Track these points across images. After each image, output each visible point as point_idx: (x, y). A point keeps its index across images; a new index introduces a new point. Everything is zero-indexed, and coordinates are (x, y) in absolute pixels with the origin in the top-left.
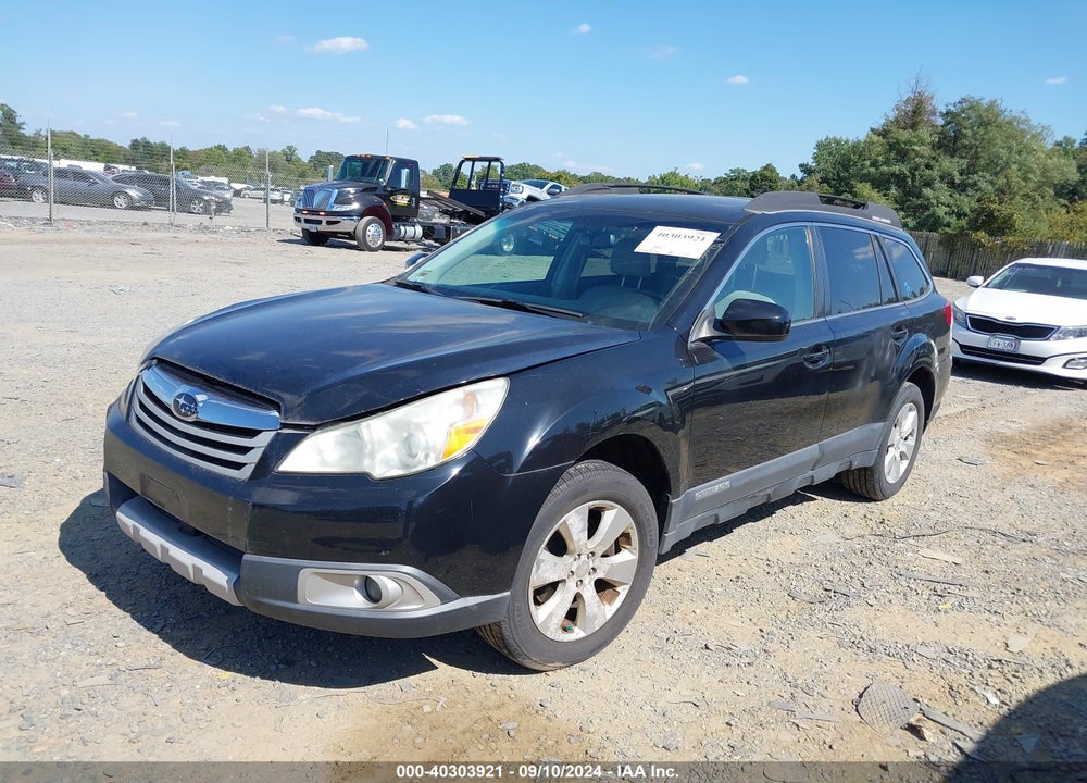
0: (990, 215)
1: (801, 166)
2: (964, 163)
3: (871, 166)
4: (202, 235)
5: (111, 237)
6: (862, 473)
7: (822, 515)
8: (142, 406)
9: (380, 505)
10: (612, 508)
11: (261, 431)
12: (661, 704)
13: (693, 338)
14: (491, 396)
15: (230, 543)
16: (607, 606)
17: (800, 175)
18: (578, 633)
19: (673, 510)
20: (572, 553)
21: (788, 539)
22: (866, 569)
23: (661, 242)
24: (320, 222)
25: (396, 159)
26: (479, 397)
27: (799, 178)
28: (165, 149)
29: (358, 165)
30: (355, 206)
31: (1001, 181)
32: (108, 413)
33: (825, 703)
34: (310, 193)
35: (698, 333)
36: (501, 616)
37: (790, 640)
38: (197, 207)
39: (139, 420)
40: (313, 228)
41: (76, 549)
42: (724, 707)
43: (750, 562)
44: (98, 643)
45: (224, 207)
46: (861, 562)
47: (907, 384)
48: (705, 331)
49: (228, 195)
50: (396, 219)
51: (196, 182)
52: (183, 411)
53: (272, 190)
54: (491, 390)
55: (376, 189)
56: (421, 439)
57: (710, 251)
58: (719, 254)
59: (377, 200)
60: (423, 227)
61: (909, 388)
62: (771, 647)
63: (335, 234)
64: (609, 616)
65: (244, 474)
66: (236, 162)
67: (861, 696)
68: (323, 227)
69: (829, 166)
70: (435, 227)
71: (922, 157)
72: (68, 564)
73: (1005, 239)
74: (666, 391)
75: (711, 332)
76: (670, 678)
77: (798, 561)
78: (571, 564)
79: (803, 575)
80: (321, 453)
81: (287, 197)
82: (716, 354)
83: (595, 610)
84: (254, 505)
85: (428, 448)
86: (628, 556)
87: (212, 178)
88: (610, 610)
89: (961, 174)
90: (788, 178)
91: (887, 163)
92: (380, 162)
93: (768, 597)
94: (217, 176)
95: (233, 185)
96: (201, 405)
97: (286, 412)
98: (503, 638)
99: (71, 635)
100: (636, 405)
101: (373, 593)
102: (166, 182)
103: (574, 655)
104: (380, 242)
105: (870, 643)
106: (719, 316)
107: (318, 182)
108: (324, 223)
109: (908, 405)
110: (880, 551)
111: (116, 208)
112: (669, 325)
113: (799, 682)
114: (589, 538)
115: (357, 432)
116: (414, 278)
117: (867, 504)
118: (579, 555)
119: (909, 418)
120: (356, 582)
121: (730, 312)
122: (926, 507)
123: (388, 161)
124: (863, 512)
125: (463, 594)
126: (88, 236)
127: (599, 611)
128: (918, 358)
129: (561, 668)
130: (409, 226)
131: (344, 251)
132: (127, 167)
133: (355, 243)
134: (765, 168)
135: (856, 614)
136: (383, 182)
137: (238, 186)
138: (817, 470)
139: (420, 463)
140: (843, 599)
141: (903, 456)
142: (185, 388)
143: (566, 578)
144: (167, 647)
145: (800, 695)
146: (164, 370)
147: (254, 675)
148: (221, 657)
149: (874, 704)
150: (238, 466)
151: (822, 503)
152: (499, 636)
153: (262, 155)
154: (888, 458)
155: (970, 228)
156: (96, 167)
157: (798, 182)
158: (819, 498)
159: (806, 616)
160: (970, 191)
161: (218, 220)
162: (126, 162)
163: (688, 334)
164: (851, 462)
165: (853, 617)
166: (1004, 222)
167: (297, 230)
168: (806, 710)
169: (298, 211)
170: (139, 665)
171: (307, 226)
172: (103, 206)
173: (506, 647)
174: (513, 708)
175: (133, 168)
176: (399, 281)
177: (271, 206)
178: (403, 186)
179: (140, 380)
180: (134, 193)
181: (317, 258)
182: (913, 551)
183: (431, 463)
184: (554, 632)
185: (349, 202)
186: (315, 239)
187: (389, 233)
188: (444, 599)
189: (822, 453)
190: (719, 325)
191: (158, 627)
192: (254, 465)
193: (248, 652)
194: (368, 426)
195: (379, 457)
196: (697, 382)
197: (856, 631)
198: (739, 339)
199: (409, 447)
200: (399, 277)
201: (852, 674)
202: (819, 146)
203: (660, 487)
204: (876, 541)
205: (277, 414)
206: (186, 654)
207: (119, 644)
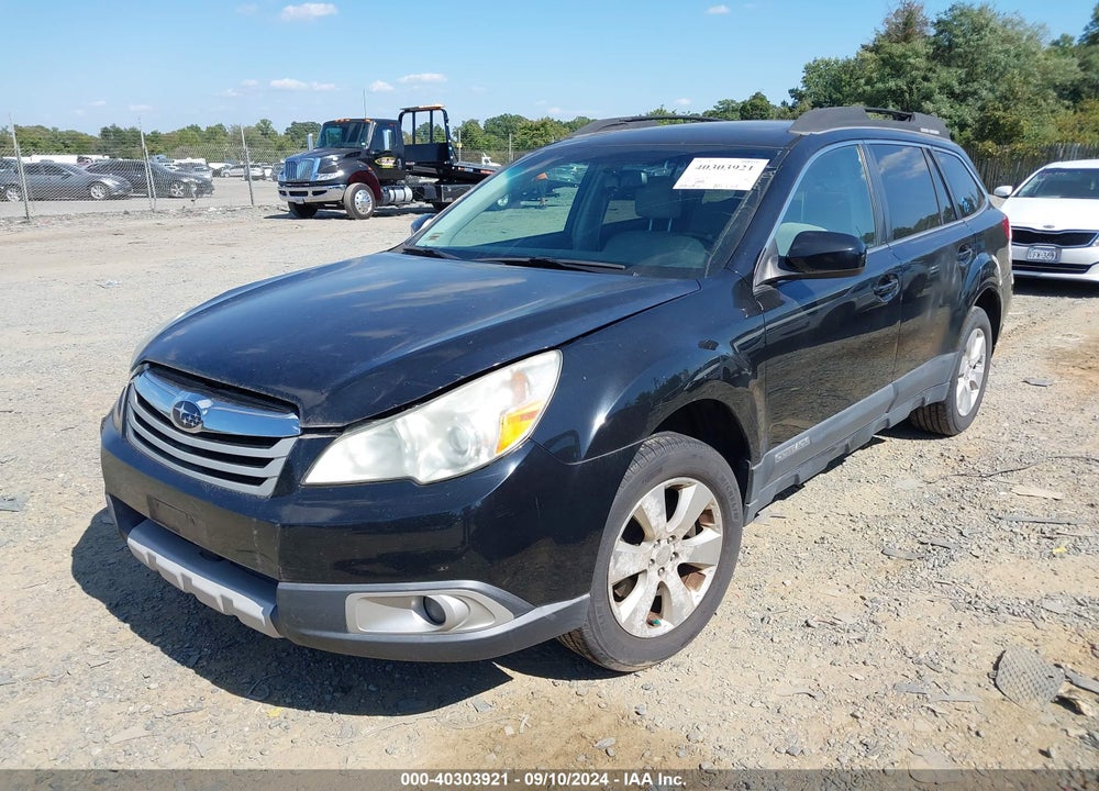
0: (996, 123)
1: (791, 91)
2: (962, 72)
3: (867, 83)
4: (186, 219)
5: (93, 229)
6: (933, 409)
7: (895, 458)
8: (138, 418)
9: (431, 513)
10: (691, 484)
11: (279, 439)
12: (772, 699)
13: (756, 281)
14: (542, 373)
15: (260, 571)
16: (693, 592)
17: (790, 102)
18: (665, 626)
19: (755, 477)
20: (650, 540)
21: (866, 490)
22: (960, 515)
23: (702, 175)
24: (305, 194)
25: (376, 120)
26: (530, 377)
27: (790, 104)
28: (135, 134)
29: (336, 131)
30: (340, 173)
31: (1003, 88)
32: (102, 428)
33: (957, 681)
34: (292, 165)
35: (761, 276)
36: (581, 622)
37: (898, 607)
38: (177, 191)
39: (137, 435)
40: (300, 200)
41: (92, 576)
42: (843, 696)
43: (832, 519)
44: (127, 687)
45: (204, 188)
46: (952, 507)
47: (974, 308)
48: (771, 272)
49: (208, 176)
50: (384, 183)
51: (173, 165)
52: (185, 421)
53: (252, 166)
54: (543, 366)
55: (359, 153)
56: (468, 432)
57: (762, 181)
58: (772, 183)
59: (362, 165)
60: (413, 189)
61: (977, 313)
62: (880, 616)
63: (321, 205)
64: (696, 602)
65: (266, 490)
66: (210, 140)
67: (996, 667)
68: (310, 199)
69: (819, 89)
70: (424, 187)
71: (917, 69)
72: (85, 595)
73: (1013, 146)
74: (732, 343)
75: (776, 271)
76: (776, 665)
77: (883, 513)
78: (651, 552)
79: (892, 528)
80: (352, 458)
81: (268, 172)
82: (783, 297)
83: (682, 598)
84: (283, 526)
85: (477, 442)
86: (711, 535)
87: (189, 160)
88: (697, 596)
89: (960, 84)
90: (779, 105)
91: (882, 79)
92: (361, 124)
93: (861, 558)
94: (193, 157)
95: (211, 165)
96: (205, 413)
97: (306, 414)
98: (585, 643)
99: (96, 680)
100: (699, 364)
101: (434, 613)
102: (141, 167)
103: (662, 650)
104: (370, 209)
105: (988, 602)
106: (784, 252)
107: (298, 153)
108: (310, 194)
109: (976, 331)
110: (969, 493)
111: (93, 199)
112: (728, 268)
113: (922, 656)
114: (668, 519)
115: (392, 430)
116: (423, 242)
117: (941, 441)
118: (659, 541)
119: (977, 344)
120: (413, 603)
121: (794, 248)
122: (1005, 438)
123: (368, 123)
124: (938, 450)
125: (537, 603)
126: (68, 231)
127: (686, 598)
128: (983, 280)
129: (651, 667)
130: (398, 189)
131: (334, 221)
132: (101, 157)
133: (345, 212)
134: (755, 97)
135: (961, 568)
136: (366, 145)
137: (216, 166)
138: (892, 411)
139: (471, 460)
140: (943, 553)
141: (973, 384)
142: (184, 395)
143: (647, 568)
144: (206, 683)
145: (925, 671)
146: (158, 375)
147: (308, 709)
148: (268, 690)
149: (1014, 676)
150: (258, 481)
151: (892, 443)
152: (580, 641)
153: (237, 132)
154: (959, 389)
155: (977, 139)
156: (70, 160)
157: (789, 108)
158: (887, 439)
159: (908, 576)
160: (970, 100)
161: (201, 202)
162: (99, 152)
163: (751, 276)
164: (924, 399)
165: (961, 572)
166: (1011, 129)
167: (283, 204)
168: (938, 690)
169: (282, 184)
170: (178, 708)
171: (293, 199)
172: (81, 198)
173: (589, 652)
174: (607, 720)
175: (107, 157)
176: (407, 247)
177: (254, 183)
178: (387, 147)
179: (132, 390)
180: (110, 182)
181: (308, 231)
182: (1005, 490)
183: (484, 459)
184: (640, 629)
185: (333, 170)
186: (303, 211)
187: (378, 197)
188: (517, 612)
189: (897, 394)
190: (784, 263)
191: (193, 660)
192: (276, 479)
193: (297, 680)
194: (404, 423)
195: (422, 456)
196: (767, 328)
197: (968, 589)
198: (810, 277)
199: (457, 444)
200: (406, 243)
201: (978, 642)
202: (808, 69)
203: (738, 452)
204: (959, 481)
205: (294, 416)
206: (228, 690)
207: (152, 686)
